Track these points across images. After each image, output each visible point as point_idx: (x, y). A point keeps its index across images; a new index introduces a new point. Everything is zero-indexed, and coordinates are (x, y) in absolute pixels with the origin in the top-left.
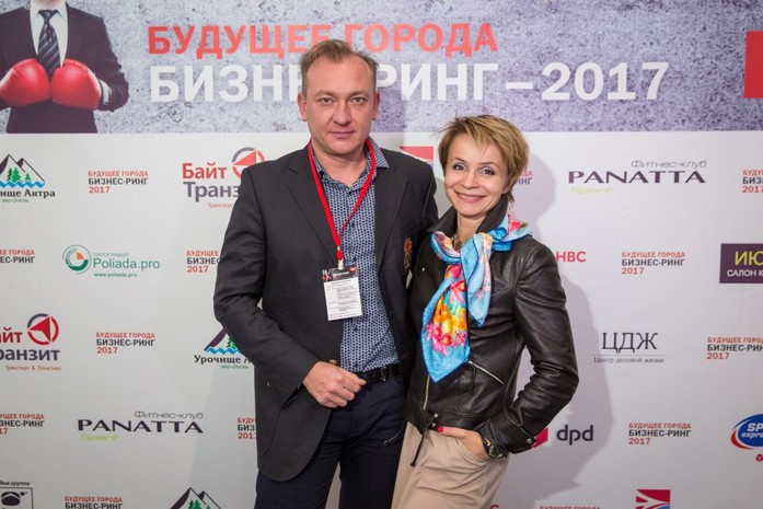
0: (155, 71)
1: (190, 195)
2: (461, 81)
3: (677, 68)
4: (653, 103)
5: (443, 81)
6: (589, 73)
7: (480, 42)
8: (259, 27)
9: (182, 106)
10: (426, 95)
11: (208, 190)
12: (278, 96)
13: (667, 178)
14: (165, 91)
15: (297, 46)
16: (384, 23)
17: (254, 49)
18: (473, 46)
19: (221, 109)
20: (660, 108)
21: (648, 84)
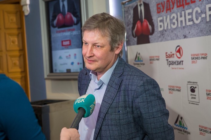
0: (159, 20)
1: (168, 64)
9: (164, 31)
11: (171, 62)
12: (184, 25)
14: (161, 26)
15: (187, 2)
17: (177, 6)
19: (172, 31)
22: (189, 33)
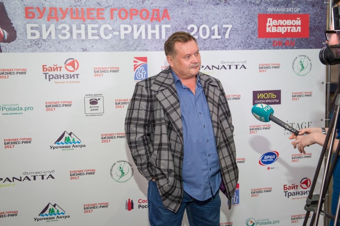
0: (29, 26)
1: (46, 78)
2: (157, 31)
3: (235, 27)
4: (227, 40)
5: (150, 32)
6: (204, 29)
7: (164, 16)
8: (74, 8)
9: (41, 41)
10: (143, 37)
11: (54, 76)
12: (83, 37)
13: (233, 67)
14: (33, 34)
15: (91, 17)
16: (126, 8)
17: (72, 18)
18: (161, 18)
19: (59, 42)
20: (230, 41)
21: (225, 33)
22: (93, 47)
